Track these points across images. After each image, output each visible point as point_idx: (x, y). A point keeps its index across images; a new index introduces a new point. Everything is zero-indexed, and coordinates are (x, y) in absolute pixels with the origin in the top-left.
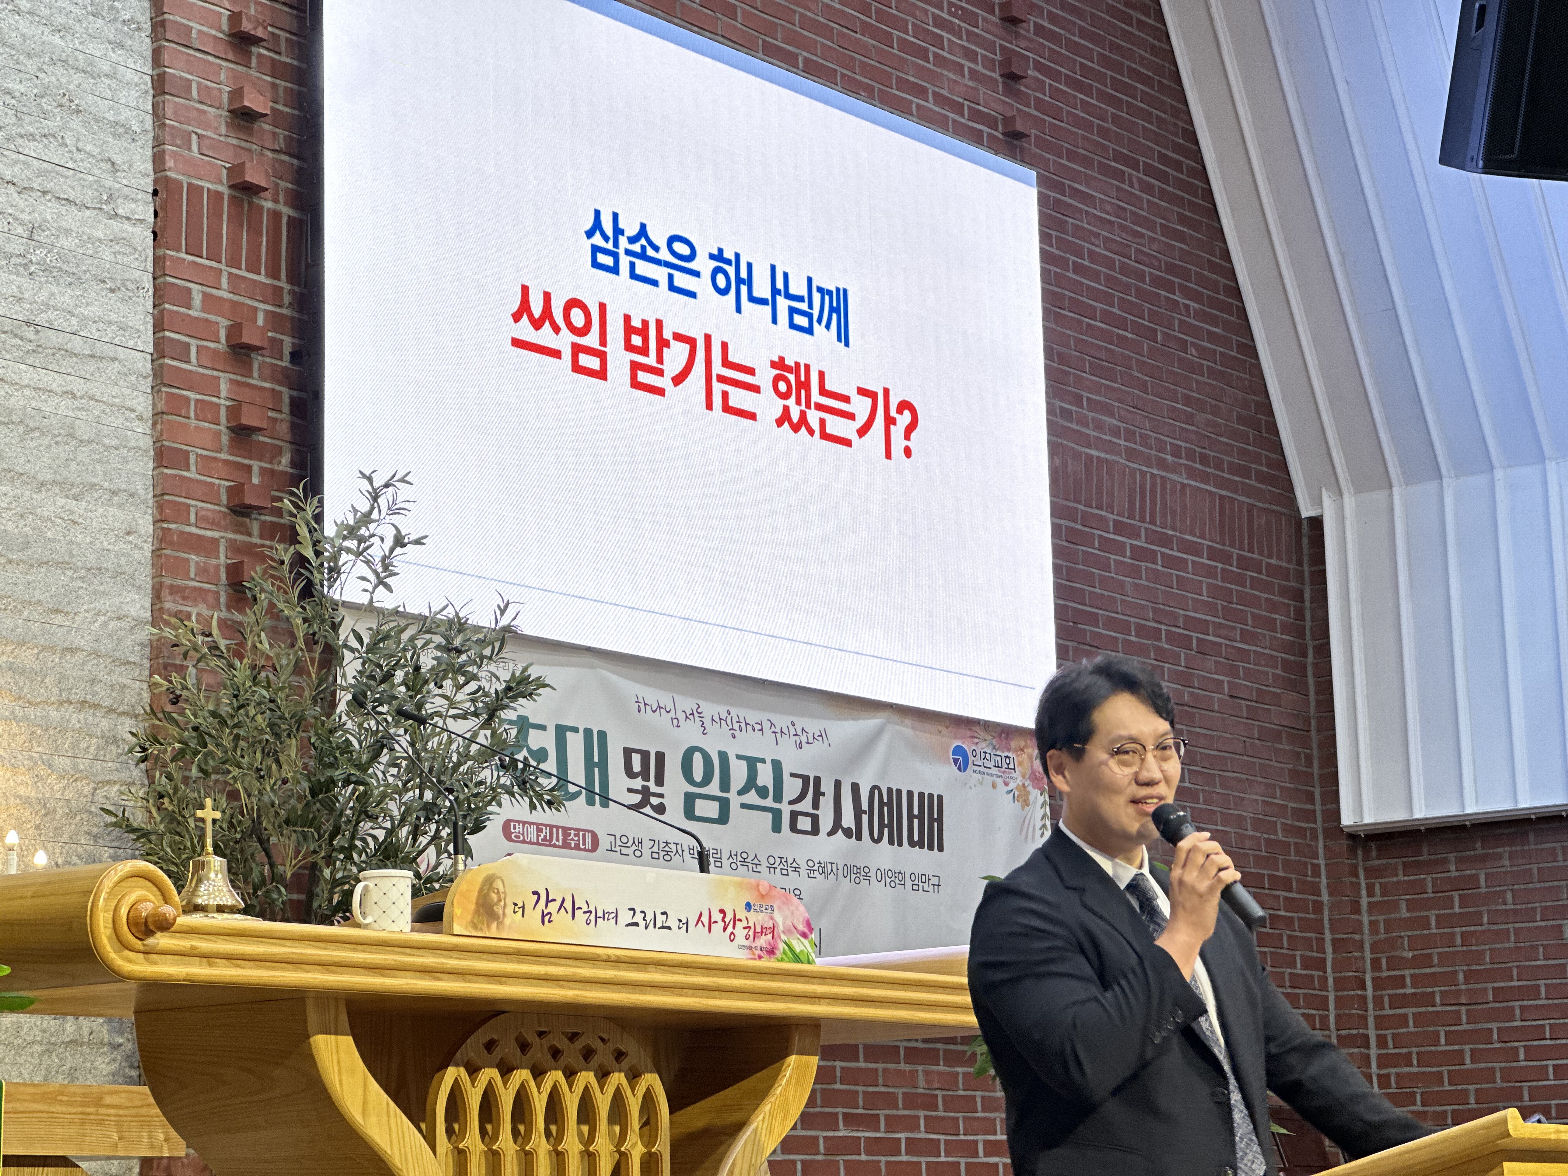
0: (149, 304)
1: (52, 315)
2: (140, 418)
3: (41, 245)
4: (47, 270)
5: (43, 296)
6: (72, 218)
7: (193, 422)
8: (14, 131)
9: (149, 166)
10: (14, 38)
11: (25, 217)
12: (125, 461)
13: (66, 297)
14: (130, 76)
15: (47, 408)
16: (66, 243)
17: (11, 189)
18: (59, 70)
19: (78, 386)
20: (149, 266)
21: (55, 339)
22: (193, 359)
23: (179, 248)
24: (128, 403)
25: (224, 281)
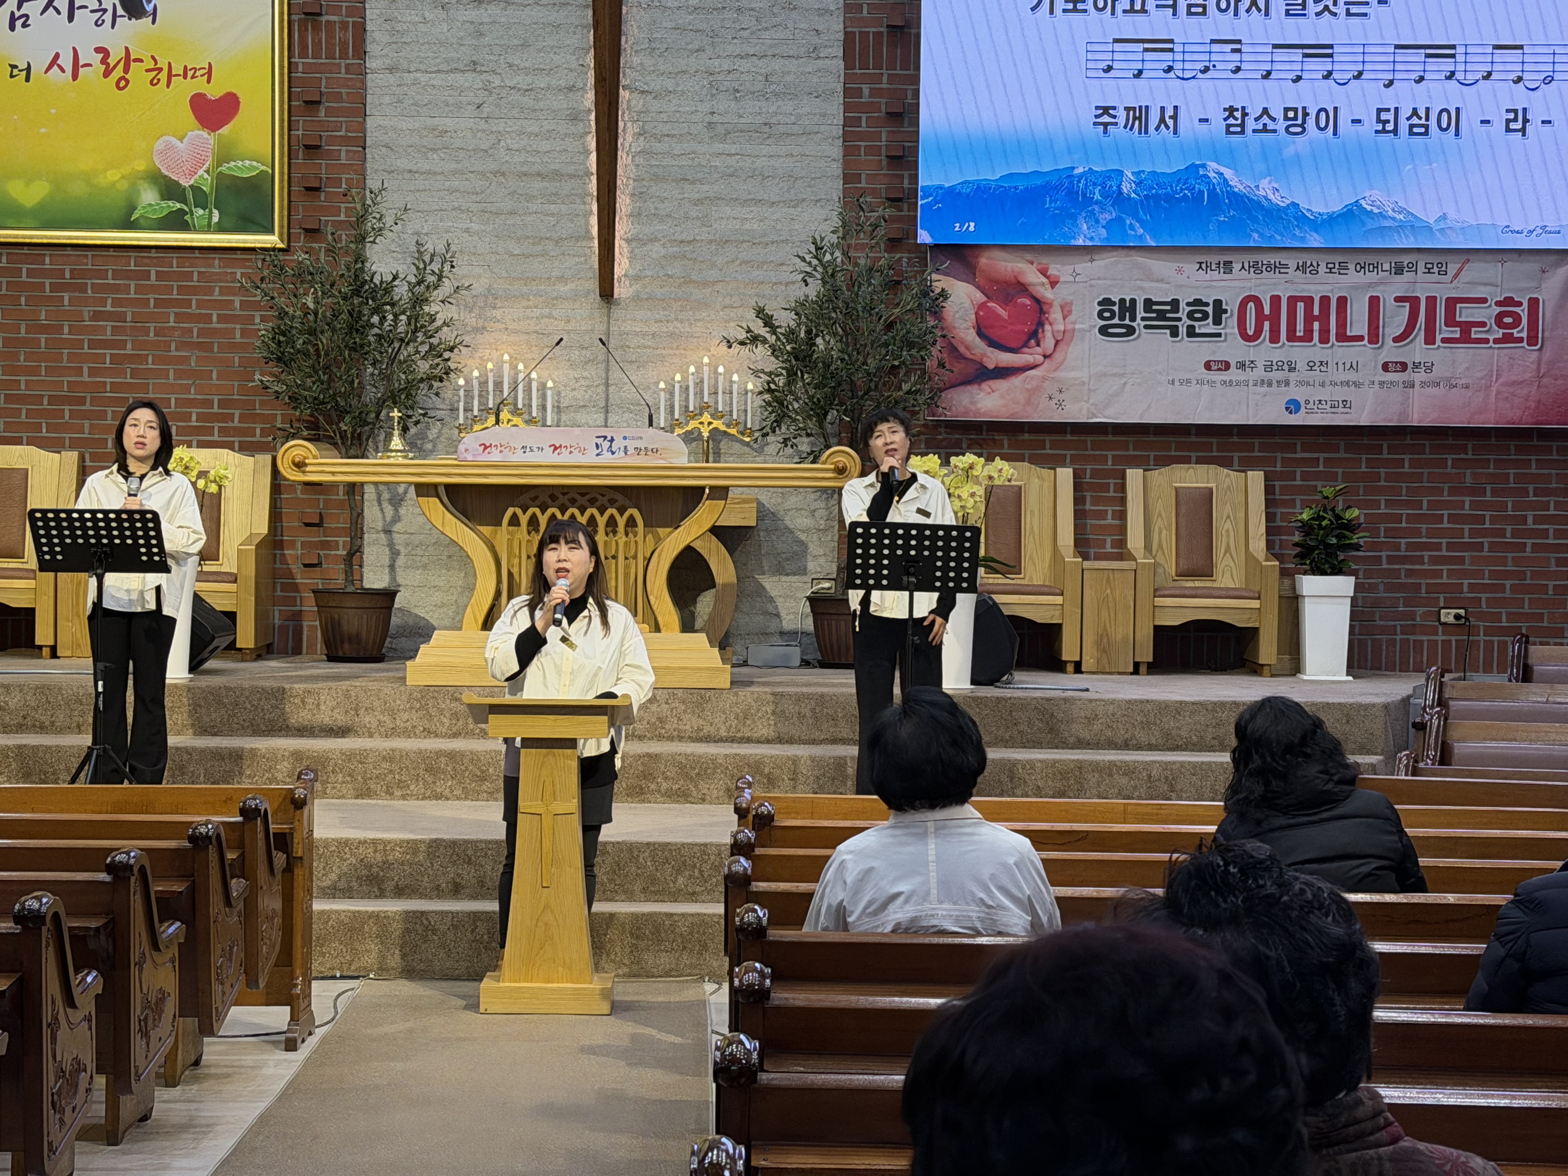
0: (841, 99)
1: (780, 117)
2: (834, 160)
3: (772, 83)
4: (776, 95)
5: (774, 108)
6: (791, 65)
7: (863, 158)
8: (754, 29)
9: (842, 26)
11: (763, 71)
12: (825, 183)
13: (788, 106)
15: (776, 165)
16: (788, 78)
17: (755, 59)
19: (796, 150)
20: (842, 79)
21: (782, 129)
22: (864, 124)
23: (854, 68)
24: (825, 154)
25: (885, 79)
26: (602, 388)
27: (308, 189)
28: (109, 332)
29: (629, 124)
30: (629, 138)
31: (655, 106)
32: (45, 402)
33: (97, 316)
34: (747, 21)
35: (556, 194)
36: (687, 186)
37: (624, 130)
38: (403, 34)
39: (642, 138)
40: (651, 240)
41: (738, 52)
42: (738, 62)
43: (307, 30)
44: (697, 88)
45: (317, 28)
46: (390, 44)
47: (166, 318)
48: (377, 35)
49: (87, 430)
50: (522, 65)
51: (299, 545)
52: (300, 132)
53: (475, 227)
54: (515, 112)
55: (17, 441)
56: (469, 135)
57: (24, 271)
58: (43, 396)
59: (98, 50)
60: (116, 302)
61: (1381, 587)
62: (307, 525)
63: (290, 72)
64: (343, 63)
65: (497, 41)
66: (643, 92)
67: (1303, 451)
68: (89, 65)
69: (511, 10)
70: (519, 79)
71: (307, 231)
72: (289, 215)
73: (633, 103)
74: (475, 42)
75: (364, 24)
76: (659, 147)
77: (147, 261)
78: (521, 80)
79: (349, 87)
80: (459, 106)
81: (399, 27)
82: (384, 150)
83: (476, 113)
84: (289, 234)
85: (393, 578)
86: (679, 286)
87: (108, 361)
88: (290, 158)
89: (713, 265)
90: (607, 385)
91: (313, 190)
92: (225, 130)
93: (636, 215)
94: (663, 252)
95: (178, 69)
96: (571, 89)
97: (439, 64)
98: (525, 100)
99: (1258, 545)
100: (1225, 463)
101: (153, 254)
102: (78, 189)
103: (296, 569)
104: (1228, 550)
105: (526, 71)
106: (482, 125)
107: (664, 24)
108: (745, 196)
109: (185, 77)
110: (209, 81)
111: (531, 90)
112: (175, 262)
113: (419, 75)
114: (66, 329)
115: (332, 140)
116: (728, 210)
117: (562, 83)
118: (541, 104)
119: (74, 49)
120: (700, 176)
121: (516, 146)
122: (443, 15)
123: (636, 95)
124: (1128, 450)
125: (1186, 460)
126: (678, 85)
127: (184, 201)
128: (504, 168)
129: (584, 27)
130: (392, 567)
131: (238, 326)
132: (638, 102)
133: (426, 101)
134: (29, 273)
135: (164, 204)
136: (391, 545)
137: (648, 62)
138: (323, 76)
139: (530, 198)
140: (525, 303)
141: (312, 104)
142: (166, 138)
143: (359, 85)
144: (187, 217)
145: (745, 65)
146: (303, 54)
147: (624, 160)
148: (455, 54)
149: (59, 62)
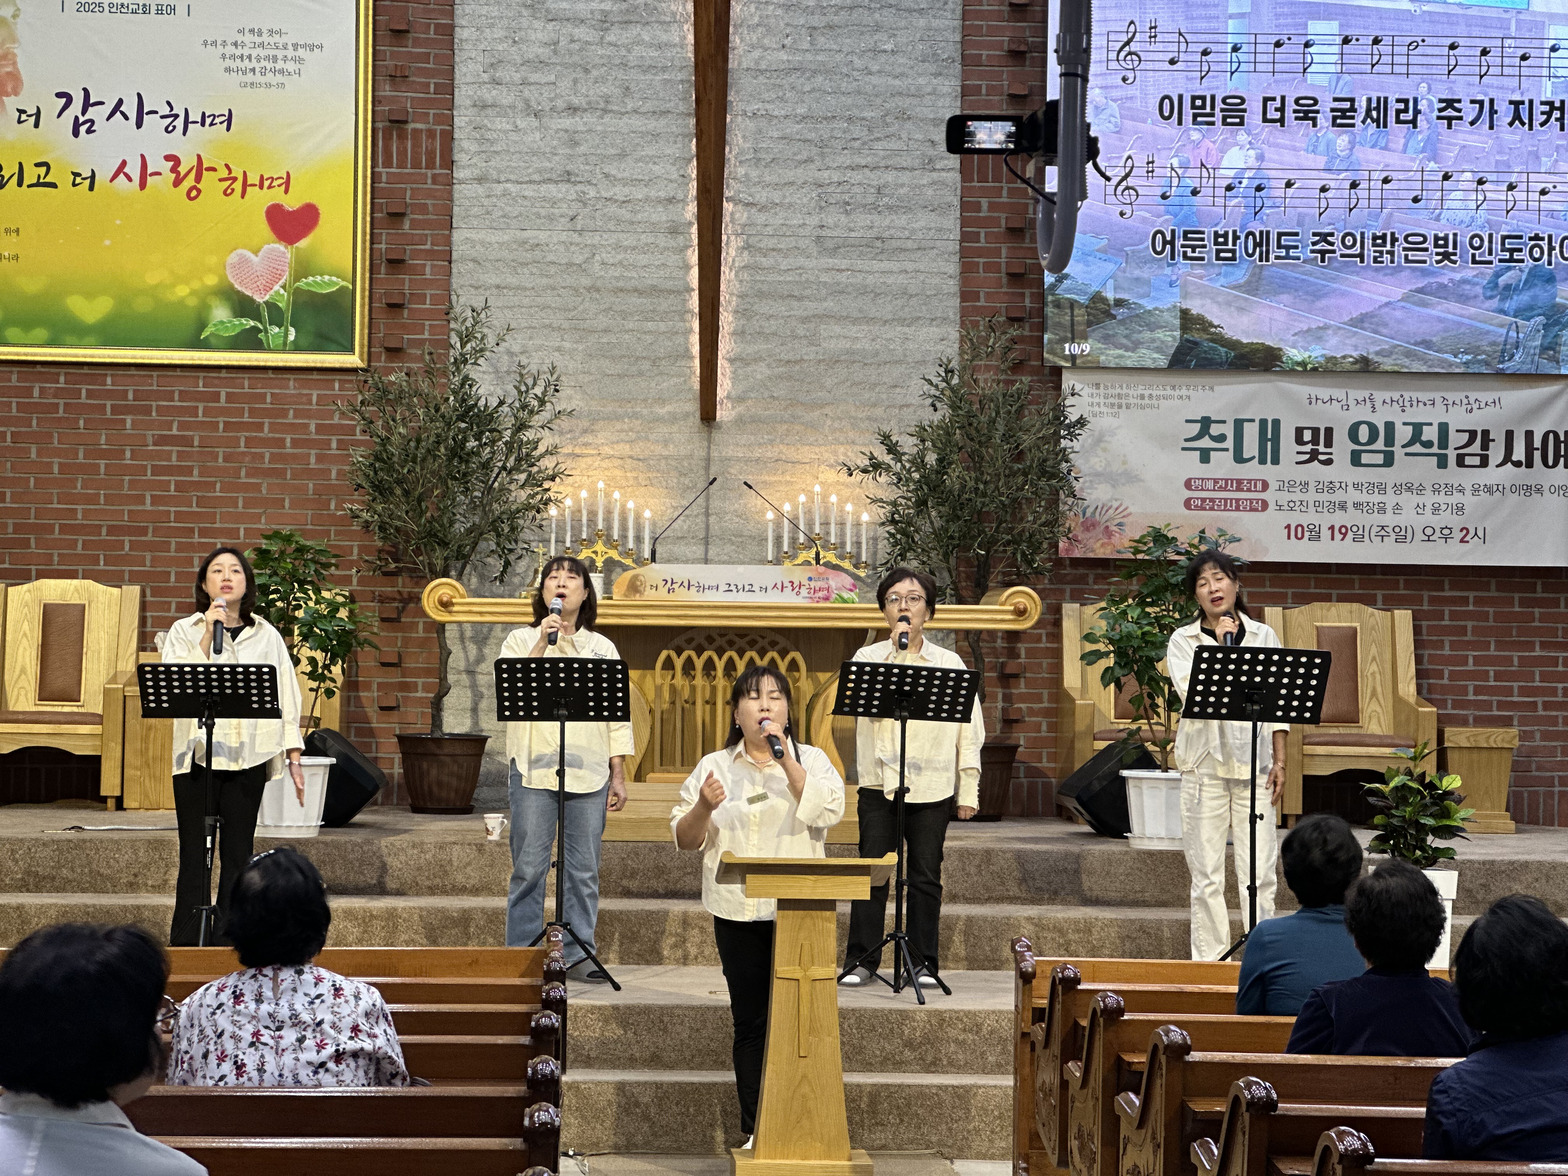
0: (958, 213)
1: (892, 231)
2: (951, 277)
3: (885, 196)
4: (890, 208)
5: (887, 222)
6: (905, 178)
7: (982, 275)
8: (866, 139)
10: (869, 89)
11: (875, 183)
12: (941, 301)
13: (901, 220)
14: (945, 90)
15: (889, 282)
16: (902, 191)
17: (866, 170)
18: (897, 99)
19: (910, 266)
20: (959, 192)
21: (895, 244)
22: (982, 240)
23: (972, 181)
24: (943, 270)
25: (1005, 193)
26: (702, 518)
27: (390, 305)
28: (174, 457)
29: (733, 238)
30: (733, 252)
31: (761, 218)
32: (104, 531)
33: (161, 441)
34: (857, 131)
35: (653, 311)
36: (795, 304)
37: (727, 244)
38: (492, 143)
39: (746, 253)
40: (755, 360)
41: (848, 163)
42: (849, 173)
43: (391, 138)
44: (805, 200)
45: (402, 137)
46: (479, 153)
47: (236, 442)
48: (465, 144)
49: (148, 563)
50: (620, 176)
51: (375, 687)
52: (383, 246)
53: (567, 345)
54: (611, 226)
55: (71, 575)
56: (562, 248)
57: (84, 392)
58: (100, 526)
59: (168, 158)
60: (182, 426)
61: (1538, 736)
62: (384, 664)
63: (373, 182)
64: (429, 173)
65: (592, 151)
66: (748, 205)
67: (1451, 589)
68: (159, 174)
69: (607, 119)
70: (617, 190)
71: (388, 350)
72: (370, 333)
73: (737, 216)
74: (568, 151)
75: (452, 132)
76: (765, 262)
77: (216, 382)
78: (619, 192)
79: (435, 198)
80: (551, 218)
81: (488, 135)
82: (471, 265)
83: (569, 226)
84: (370, 353)
85: (476, 723)
86: (785, 409)
87: (173, 487)
88: (371, 273)
89: (822, 387)
90: (707, 514)
91: (395, 307)
92: (303, 243)
93: (739, 334)
94: (768, 372)
95: (253, 179)
96: (671, 200)
97: (529, 175)
98: (623, 211)
99: (1408, 689)
100: (1369, 601)
101: (224, 374)
102: (143, 305)
103: (372, 712)
104: (1374, 694)
105: (625, 182)
106: (576, 237)
107: (770, 134)
108: (856, 314)
109: (261, 187)
110: (286, 191)
111: (628, 201)
112: (246, 383)
113: (509, 185)
114: (128, 454)
115: (416, 254)
116: (837, 329)
117: (662, 194)
118: (639, 217)
119: (143, 156)
120: (808, 292)
121: (611, 261)
122: (535, 123)
123: (740, 207)
124: (1264, 586)
125: (1327, 598)
126: (784, 197)
127: (258, 317)
128: (599, 283)
129: (685, 136)
130: (475, 710)
131: (313, 452)
132: (742, 216)
133: (516, 213)
134: (90, 394)
135: (236, 322)
136: (474, 686)
137: (754, 174)
138: (408, 186)
139: (624, 315)
140: (618, 426)
141: (397, 217)
142: (239, 251)
143: (446, 195)
144: (261, 336)
145: (856, 177)
146: (388, 164)
147: (727, 275)
148: (548, 164)
149: (126, 170)
